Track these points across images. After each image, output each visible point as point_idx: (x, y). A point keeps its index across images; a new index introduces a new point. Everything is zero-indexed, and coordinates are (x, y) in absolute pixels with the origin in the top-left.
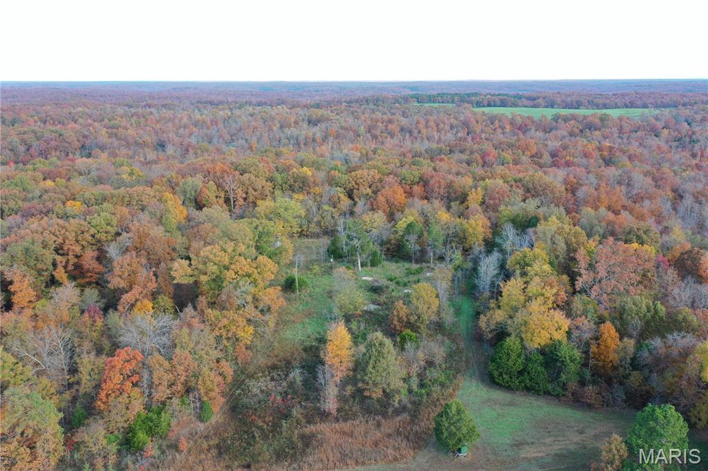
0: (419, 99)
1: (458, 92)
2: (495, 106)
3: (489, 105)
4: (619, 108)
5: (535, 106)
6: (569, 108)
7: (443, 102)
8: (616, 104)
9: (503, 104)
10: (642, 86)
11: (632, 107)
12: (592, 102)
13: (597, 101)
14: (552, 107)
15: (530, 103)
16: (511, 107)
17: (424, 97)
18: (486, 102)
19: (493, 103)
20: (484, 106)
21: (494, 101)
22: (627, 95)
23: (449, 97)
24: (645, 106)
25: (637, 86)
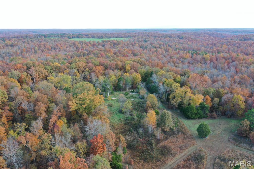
0: (45, 36)
1: (53, 33)
2: (75, 38)
3: (73, 38)
4: (114, 38)
5: (88, 38)
6: (100, 38)
7: (54, 37)
8: (113, 37)
9: (78, 37)
10: (113, 31)
11: (118, 37)
12: (106, 36)
13: (107, 35)
14: (94, 38)
15: (87, 37)
16: (81, 38)
17: (47, 35)
18: (71, 37)
19: (74, 37)
20: (71, 38)
21: (74, 36)
22: (115, 33)
23: (57, 35)
24: (122, 37)
25: (112, 31)
